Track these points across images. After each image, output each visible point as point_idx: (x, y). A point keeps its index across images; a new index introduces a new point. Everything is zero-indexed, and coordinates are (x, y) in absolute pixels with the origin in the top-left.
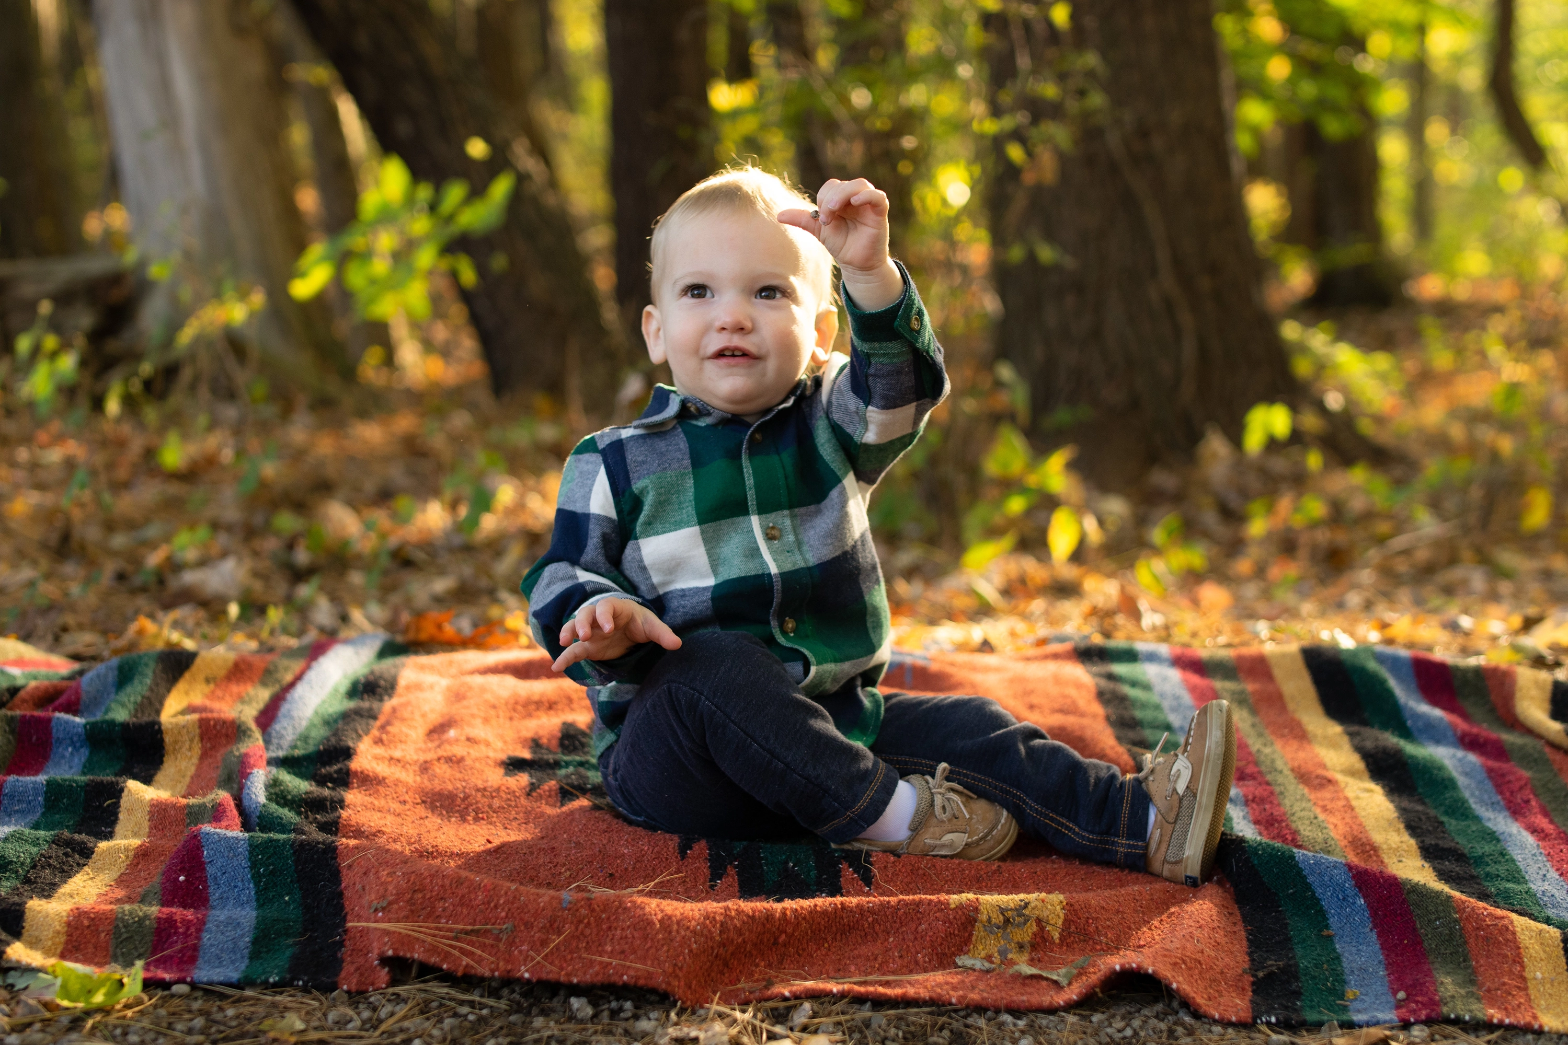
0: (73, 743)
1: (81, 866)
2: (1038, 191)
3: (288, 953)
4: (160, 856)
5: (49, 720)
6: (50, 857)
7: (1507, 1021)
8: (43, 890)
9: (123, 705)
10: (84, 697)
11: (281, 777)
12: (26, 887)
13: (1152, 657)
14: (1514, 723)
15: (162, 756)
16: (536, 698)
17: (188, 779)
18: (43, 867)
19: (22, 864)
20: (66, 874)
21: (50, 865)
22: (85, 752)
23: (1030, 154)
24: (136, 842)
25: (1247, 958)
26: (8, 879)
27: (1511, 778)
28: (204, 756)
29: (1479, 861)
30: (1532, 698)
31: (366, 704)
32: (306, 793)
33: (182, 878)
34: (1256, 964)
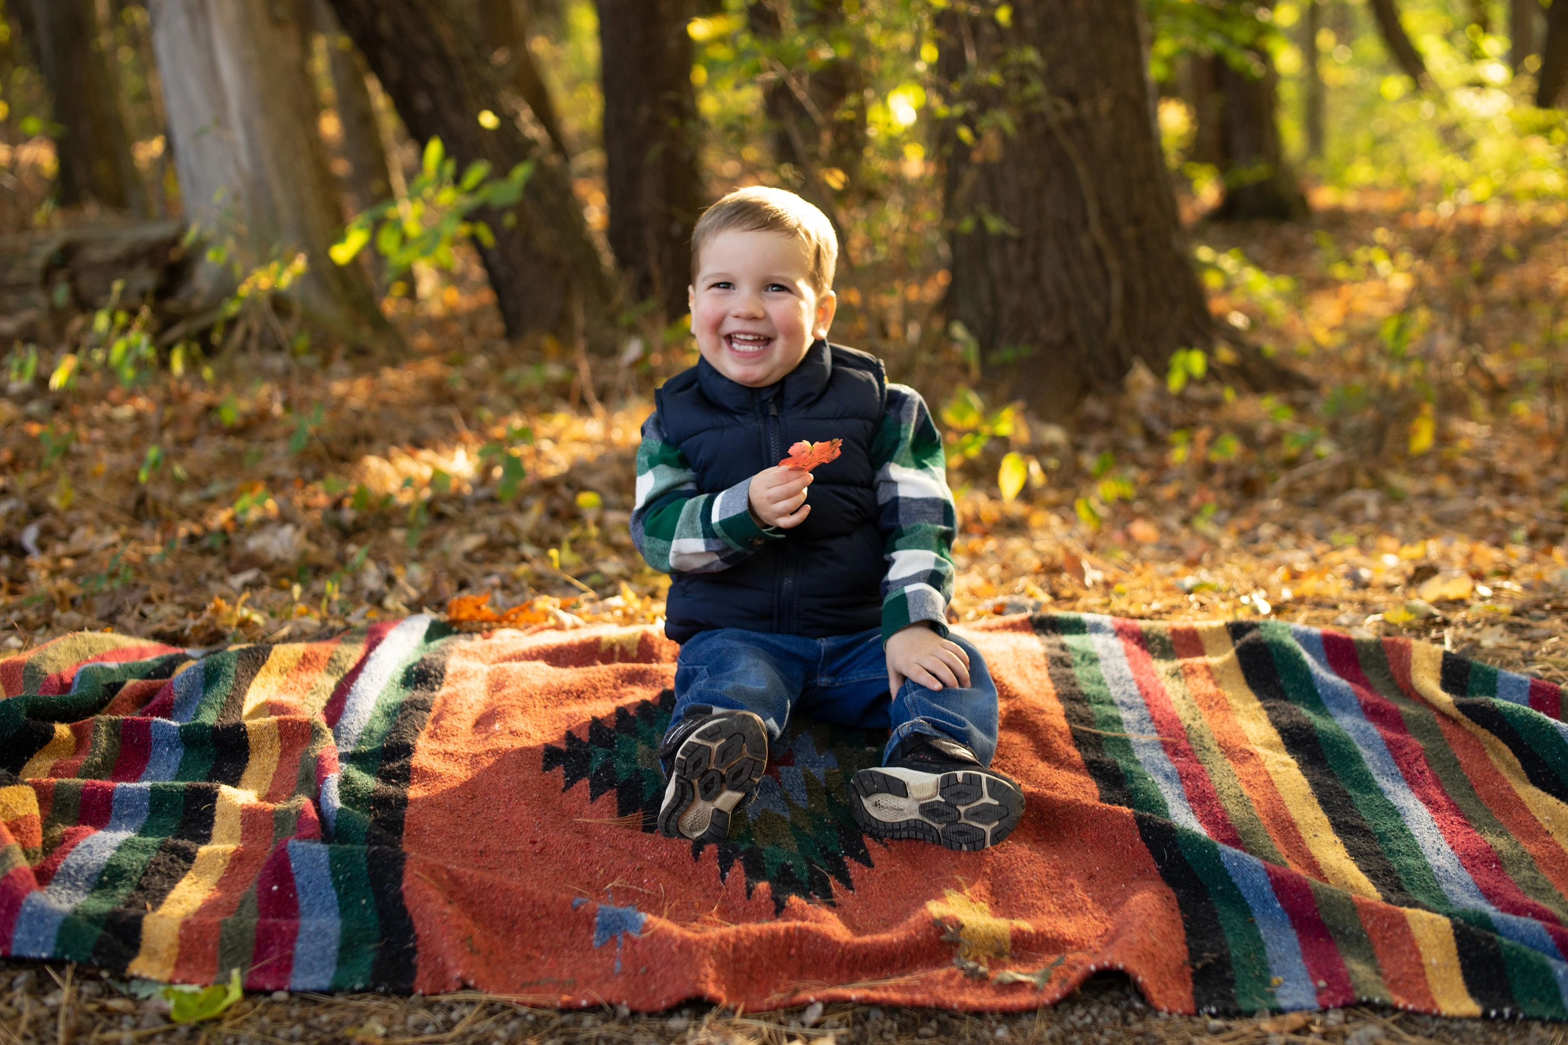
0: (169, 744)
1: (185, 871)
2: (985, 167)
3: (370, 958)
4: (253, 860)
5: (149, 724)
6: (159, 864)
7: (1410, 1007)
8: (155, 897)
9: (211, 707)
10: (176, 697)
11: (351, 775)
12: (141, 895)
13: (1097, 628)
14: (1410, 693)
15: (248, 754)
16: (566, 688)
17: (271, 776)
18: (153, 874)
19: (135, 872)
20: (173, 879)
21: (159, 872)
22: (180, 751)
23: (977, 135)
24: (231, 847)
25: (1185, 947)
26: (123, 886)
27: (1407, 750)
28: (283, 755)
29: (1382, 837)
30: (1425, 669)
31: (419, 695)
32: (374, 791)
33: (275, 888)
34: (1194, 954)
